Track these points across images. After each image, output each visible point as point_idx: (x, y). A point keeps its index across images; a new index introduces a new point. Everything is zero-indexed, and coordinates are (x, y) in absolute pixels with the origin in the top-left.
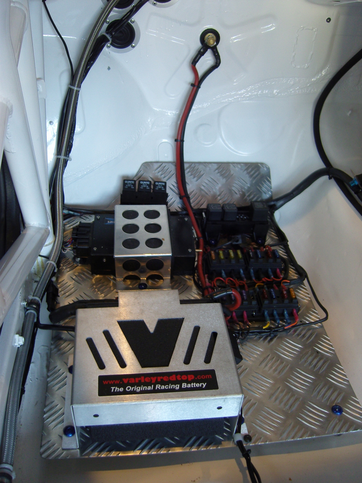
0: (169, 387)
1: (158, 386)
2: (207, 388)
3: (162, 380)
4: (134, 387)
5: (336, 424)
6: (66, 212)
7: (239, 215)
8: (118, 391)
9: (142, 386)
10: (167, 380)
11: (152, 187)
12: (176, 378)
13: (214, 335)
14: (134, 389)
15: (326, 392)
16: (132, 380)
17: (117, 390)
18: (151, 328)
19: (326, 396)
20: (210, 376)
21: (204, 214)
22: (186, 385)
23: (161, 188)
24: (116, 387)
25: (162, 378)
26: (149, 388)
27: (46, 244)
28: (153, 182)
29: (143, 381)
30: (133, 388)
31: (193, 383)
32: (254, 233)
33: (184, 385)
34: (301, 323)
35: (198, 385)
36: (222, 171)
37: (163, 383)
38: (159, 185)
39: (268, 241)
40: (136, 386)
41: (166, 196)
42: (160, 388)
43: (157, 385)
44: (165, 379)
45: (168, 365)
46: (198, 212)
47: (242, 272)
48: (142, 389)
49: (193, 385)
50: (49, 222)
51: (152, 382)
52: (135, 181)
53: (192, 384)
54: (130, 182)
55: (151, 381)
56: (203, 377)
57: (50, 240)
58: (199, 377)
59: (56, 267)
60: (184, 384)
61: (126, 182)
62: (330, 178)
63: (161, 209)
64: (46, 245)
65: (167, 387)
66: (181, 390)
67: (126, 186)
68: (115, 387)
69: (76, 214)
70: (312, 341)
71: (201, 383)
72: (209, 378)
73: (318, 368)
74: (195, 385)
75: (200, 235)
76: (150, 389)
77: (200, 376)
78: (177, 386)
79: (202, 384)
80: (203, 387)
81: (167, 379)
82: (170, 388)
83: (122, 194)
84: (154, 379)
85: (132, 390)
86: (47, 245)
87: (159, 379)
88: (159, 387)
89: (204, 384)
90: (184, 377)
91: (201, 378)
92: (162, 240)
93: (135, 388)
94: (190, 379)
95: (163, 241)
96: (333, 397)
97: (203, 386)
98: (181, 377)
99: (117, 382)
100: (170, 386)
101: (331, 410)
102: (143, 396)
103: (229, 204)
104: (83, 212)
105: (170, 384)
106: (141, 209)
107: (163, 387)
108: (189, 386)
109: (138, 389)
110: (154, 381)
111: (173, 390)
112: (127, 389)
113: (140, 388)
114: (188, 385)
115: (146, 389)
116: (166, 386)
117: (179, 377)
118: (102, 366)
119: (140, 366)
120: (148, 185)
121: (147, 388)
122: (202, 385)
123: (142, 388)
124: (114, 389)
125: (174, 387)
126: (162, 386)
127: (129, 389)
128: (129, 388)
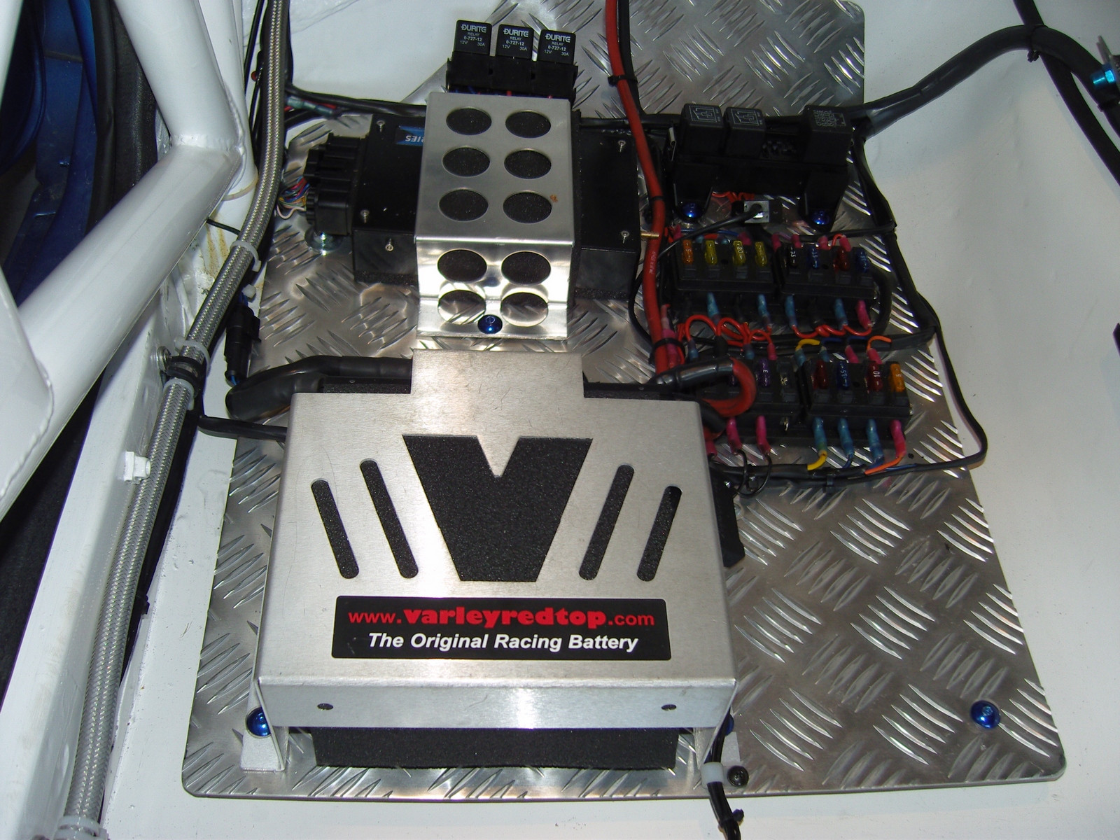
0: (531, 643)
1: (502, 639)
2: (638, 655)
3: (514, 621)
4: (434, 638)
5: (979, 753)
6: (294, 102)
7: (770, 142)
8: (388, 645)
9: (457, 635)
10: (527, 622)
11: (536, 43)
12: (555, 617)
13: (673, 496)
14: (433, 642)
15: (961, 660)
16: (431, 617)
17: (386, 641)
18: (496, 464)
19: (959, 675)
20: (649, 619)
21: (671, 130)
22: (579, 642)
23: (560, 51)
24: (385, 635)
25: (514, 614)
26: (477, 643)
27: (232, 192)
28: (538, 32)
29: (460, 621)
30: (430, 639)
31: (602, 637)
32: (805, 194)
33: (576, 641)
34: (912, 462)
35: (614, 643)
36: (732, 12)
37: (515, 630)
38: (555, 41)
39: (842, 221)
40: (439, 635)
41: (573, 72)
42: (508, 643)
43: (499, 636)
44: (524, 618)
45: (533, 578)
46: (657, 123)
47: (763, 302)
48: (454, 646)
49: (601, 643)
50: (240, 132)
51: (486, 627)
52: (489, 27)
53: (598, 639)
54: (476, 28)
55: (485, 621)
56: (631, 620)
57: (244, 180)
58: (620, 620)
59: (256, 258)
60: (576, 639)
61: (463, 27)
62: (1032, 57)
63: (556, 110)
64: (233, 195)
65: (526, 643)
66: (566, 654)
67: (463, 39)
68: (380, 634)
69: (321, 109)
70: (936, 514)
71: (624, 638)
72: (646, 623)
73: (944, 591)
74: (607, 644)
75: (657, 191)
76: (479, 646)
77: (623, 618)
78: (556, 643)
79: (626, 640)
80: (629, 651)
81: (530, 619)
82: (534, 646)
83: (450, 60)
84: (492, 618)
85: (428, 645)
86: (233, 197)
87: (507, 616)
88: (504, 642)
89: (632, 641)
90: (577, 618)
91: (623, 622)
92: (551, 201)
93: (438, 639)
94: (592, 625)
95: (554, 205)
96: (977, 679)
97: (628, 648)
98: (567, 617)
99: (388, 618)
100: (535, 640)
101: (968, 714)
102: (456, 665)
103: (742, 110)
104: (342, 106)
105: (536, 636)
106: (500, 107)
107: (515, 643)
108: (589, 643)
109: (445, 644)
110: (490, 624)
111: (543, 654)
112: (413, 643)
113: (450, 640)
114: (586, 640)
115: (467, 646)
116: (524, 640)
117: (562, 613)
118: (348, 566)
119: (457, 577)
120: (524, 39)
121: (471, 641)
122: (626, 645)
123: (456, 640)
124: (379, 639)
125: (546, 646)
126: (512, 640)
127: (419, 640)
128: (421, 640)
